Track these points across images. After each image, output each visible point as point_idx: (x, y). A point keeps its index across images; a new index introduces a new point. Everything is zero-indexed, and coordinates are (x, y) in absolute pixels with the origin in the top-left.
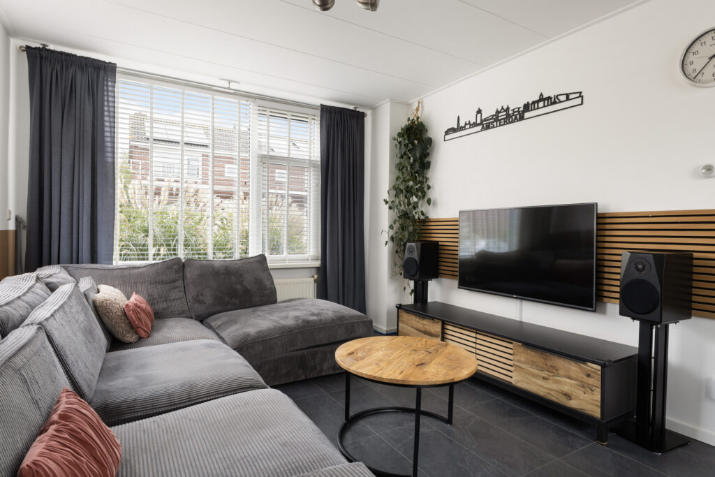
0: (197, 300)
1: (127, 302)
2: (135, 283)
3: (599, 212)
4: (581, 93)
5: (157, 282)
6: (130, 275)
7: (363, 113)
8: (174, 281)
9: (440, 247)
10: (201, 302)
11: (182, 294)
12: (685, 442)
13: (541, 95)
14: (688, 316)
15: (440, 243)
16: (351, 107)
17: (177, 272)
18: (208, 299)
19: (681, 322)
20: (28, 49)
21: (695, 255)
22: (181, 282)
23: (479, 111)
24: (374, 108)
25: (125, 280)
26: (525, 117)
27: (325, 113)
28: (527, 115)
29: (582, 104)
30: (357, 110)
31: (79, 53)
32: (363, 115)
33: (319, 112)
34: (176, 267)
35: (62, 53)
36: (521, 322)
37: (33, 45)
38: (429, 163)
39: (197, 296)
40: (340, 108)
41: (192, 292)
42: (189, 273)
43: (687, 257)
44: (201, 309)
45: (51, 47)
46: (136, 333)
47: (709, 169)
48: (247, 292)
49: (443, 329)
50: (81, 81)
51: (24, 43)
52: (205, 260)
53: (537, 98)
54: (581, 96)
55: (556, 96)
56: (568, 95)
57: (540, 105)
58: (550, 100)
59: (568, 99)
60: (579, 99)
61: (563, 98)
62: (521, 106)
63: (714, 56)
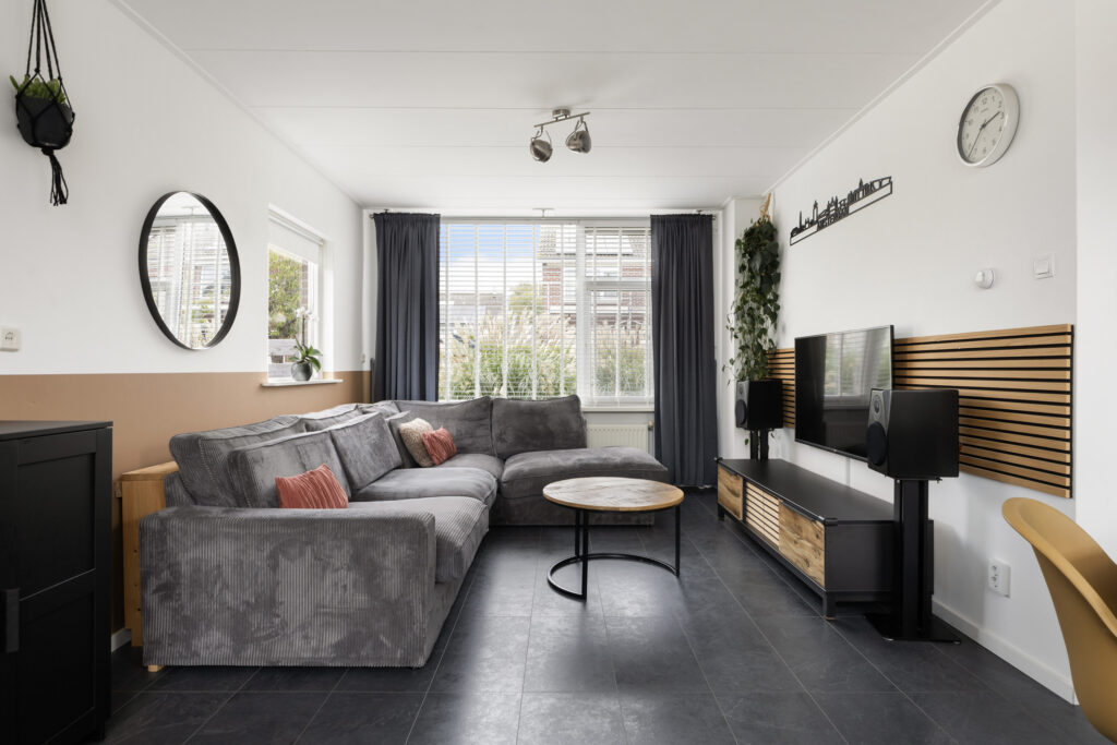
0: (500, 439)
1: (434, 432)
2: (447, 419)
3: (896, 337)
4: (890, 178)
5: (465, 419)
6: (444, 411)
7: (711, 216)
8: (481, 419)
9: (784, 387)
10: (503, 441)
11: (488, 431)
12: (950, 639)
13: (861, 183)
15: (784, 382)
16: (694, 212)
17: (485, 410)
18: (510, 438)
20: (375, 215)
21: (962, 392)
22: (488, 420)
23: (816, 206)
24: (724, 208)
25: (441, 415)
26: (850, 211)
27: (656, 225)
28: (852, 208)
29: (891, 192)
30: (702, 213)
31: (411, 211)
32: (710, 218)
33: (648, 223)
34: (484, 405)
35: (399, 214)
36: (848, 488)
37: (379, 212)
38: (779, 276)
39: (501, 435)
40: (676, 215)
41: (496, 431)
42: (496, 412)
44: (501, 447)
45: (392, 210)
46: (431, 459)
48: (550, 434)
49: (745, 487)
50: (413, 235)
51: (372, 212)
52: (530, 399)
53: (857, 187)
54: (891, 183)
55: (872, 183)
56: (880, 181)
57: (861, 196)
58: (867, 189)
59: (881, 187)
60: (889, 186)
61: (877, 185)
62: (846, 197)
63: (984, 126)
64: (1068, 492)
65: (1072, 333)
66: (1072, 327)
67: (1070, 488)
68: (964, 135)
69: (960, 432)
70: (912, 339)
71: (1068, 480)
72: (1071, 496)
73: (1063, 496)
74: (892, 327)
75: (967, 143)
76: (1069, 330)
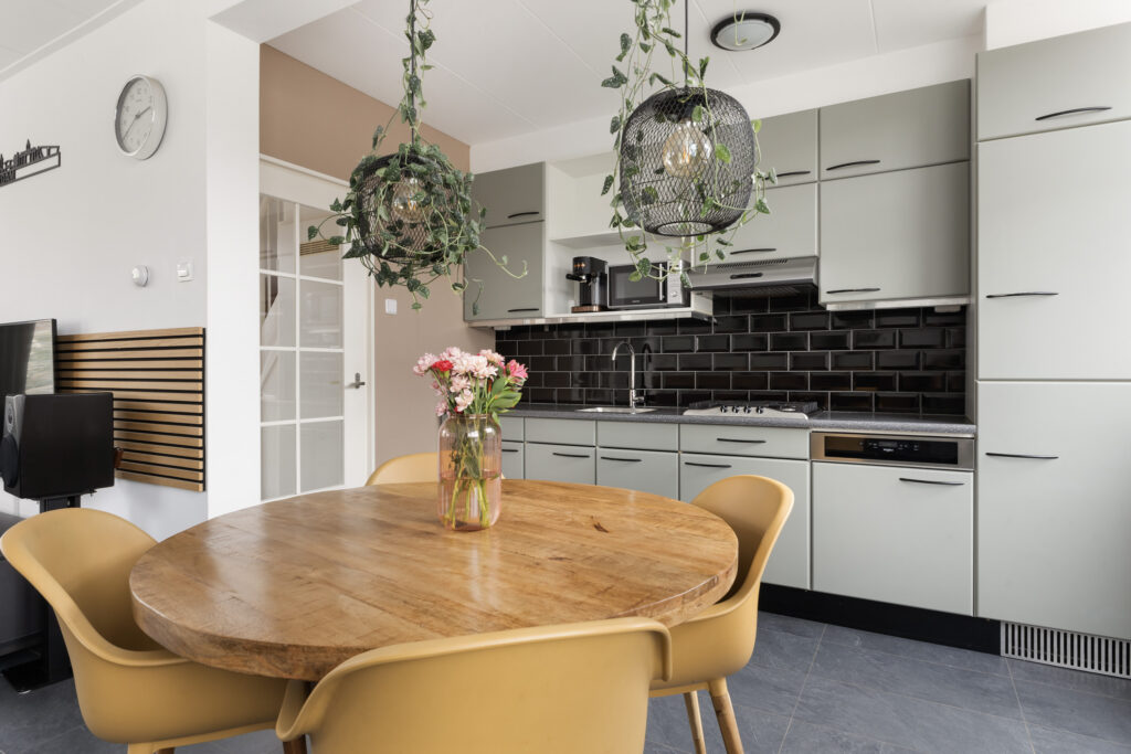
3: (59, 334)
4: (58, 148)
13: (28, 146)
21: (116, 394)
26: (18, 176)
28: (20, 173)
29: (59, 165)
53: (23, 149)
54: (58, 154)
55: (40, 149)
56: (49, 149)
57: (28, 161)
58: (35, 154)
59: (49, 155)
60: (57, 157)
61: (44, 152)
62: (12, 158)
63: (138, 117)
64: (201, 485)
65: (204, 336)
66: (204, 330)
67: (204, 482)
68: (122, 122)
69: (115, 436)
70: (79, 336)
71: (201, 474)
72: (204, 489)
73: (197, 490)
74: (54, 322)
75: (124, 128)
76: (201, 333)
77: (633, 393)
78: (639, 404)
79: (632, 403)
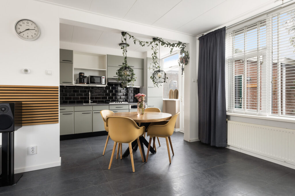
12: (22, 175)
14: (21, 126)
19: (19, 129)
21: (23, 103)
43: (20, 104)
47: (26, 71)
63: (28, 30)
77: (90, 101)
78: (91, 103)
79: (90, 103)
